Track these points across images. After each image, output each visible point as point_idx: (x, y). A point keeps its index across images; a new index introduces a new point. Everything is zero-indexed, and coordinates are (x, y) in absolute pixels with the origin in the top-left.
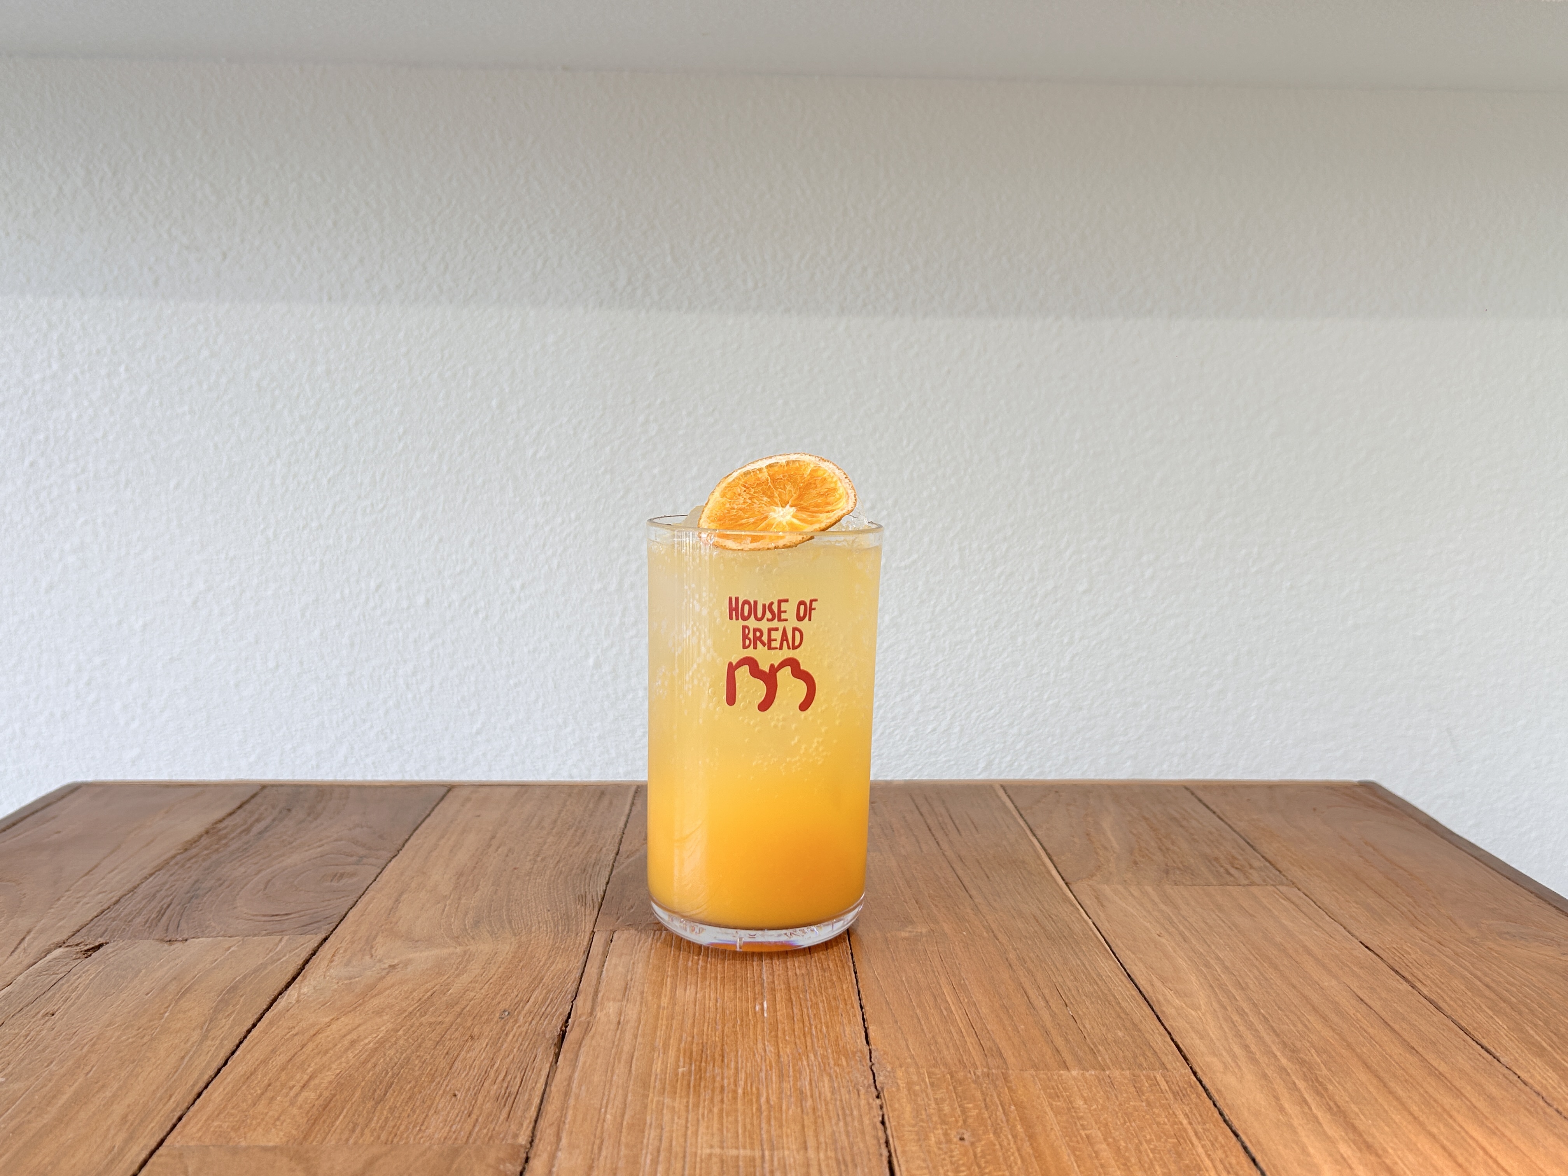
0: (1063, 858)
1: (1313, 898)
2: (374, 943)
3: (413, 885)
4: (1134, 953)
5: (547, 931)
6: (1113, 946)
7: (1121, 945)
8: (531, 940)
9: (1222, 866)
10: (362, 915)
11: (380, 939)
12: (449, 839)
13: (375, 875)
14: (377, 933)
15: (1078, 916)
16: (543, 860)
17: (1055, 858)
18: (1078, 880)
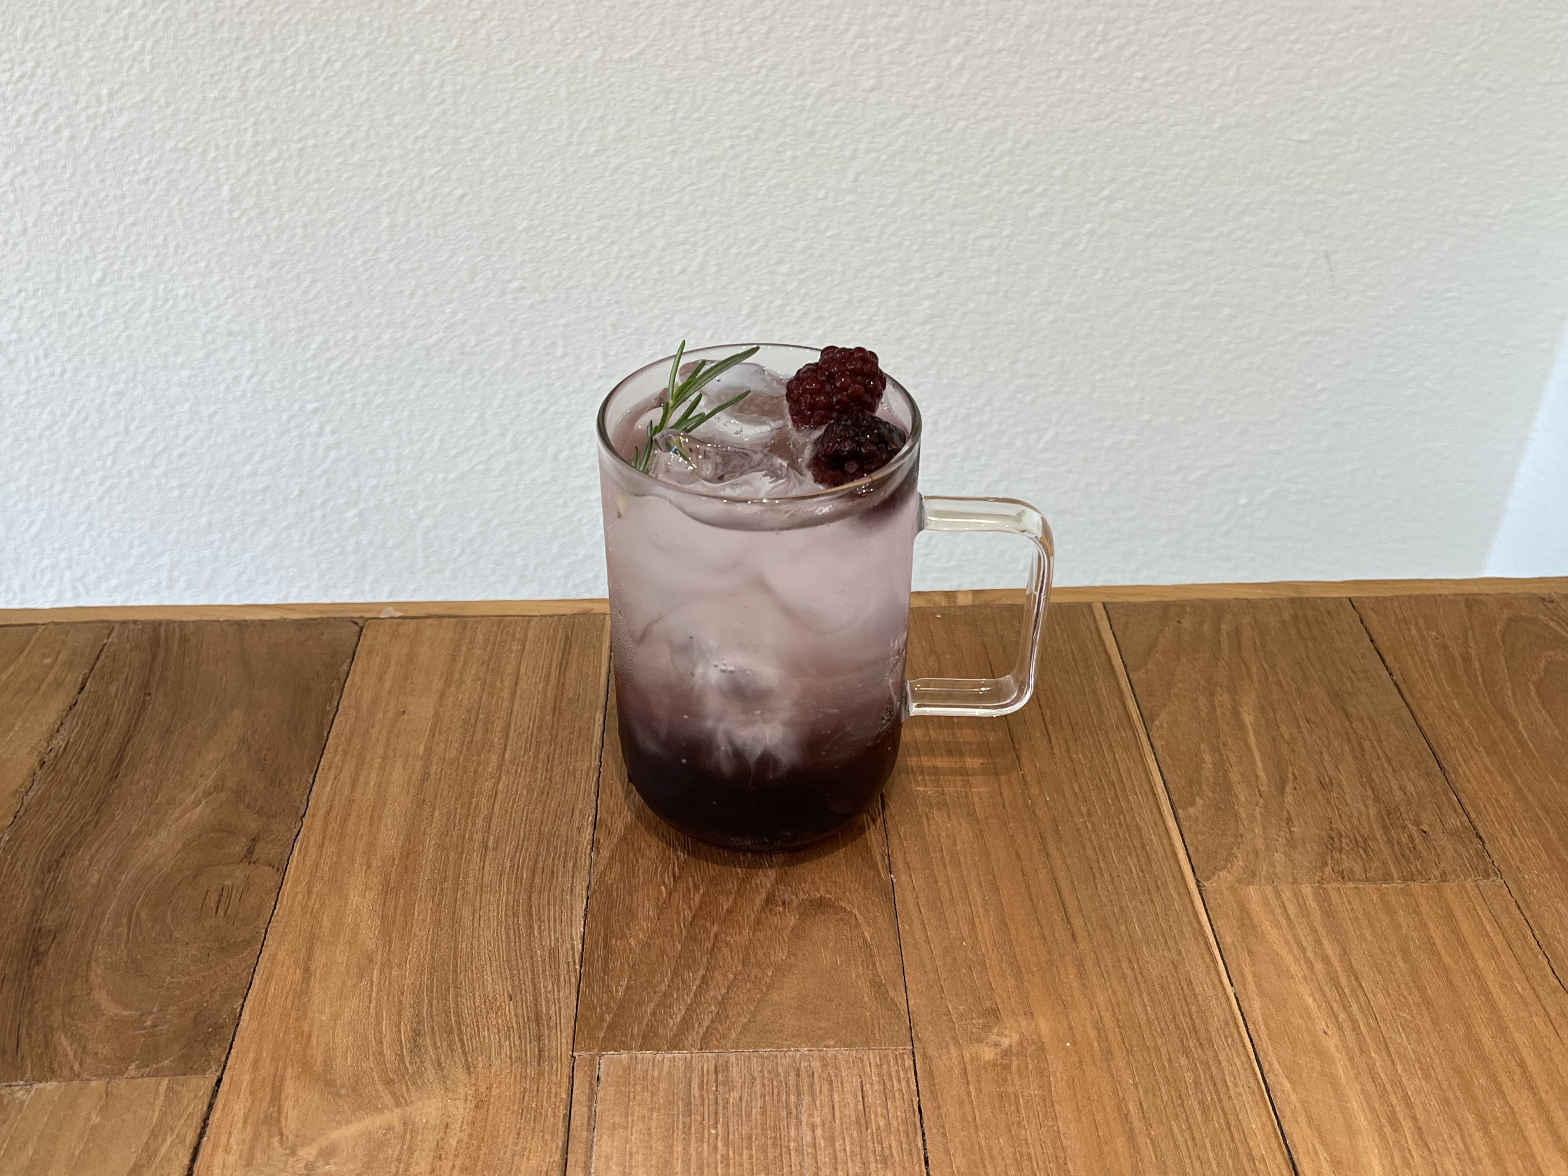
0: (1191, 810)
1: (1528, 915)
2: (283, 1097)
3: (326, 924)
4: (1294, 1090)
5: (511, 1058)
6: (1266, 1068)
7: (1276, 1066)
8: (490, 1088)
9: (1404, 827)
10: (263, 1015)
11: (290, 1088)
12: (367, 783)
13: (274, 895)
14: (285, 1069)
15: (1217, 982)
16: (497, 843)
17: (1180, 812)
18: (1214, 873)
